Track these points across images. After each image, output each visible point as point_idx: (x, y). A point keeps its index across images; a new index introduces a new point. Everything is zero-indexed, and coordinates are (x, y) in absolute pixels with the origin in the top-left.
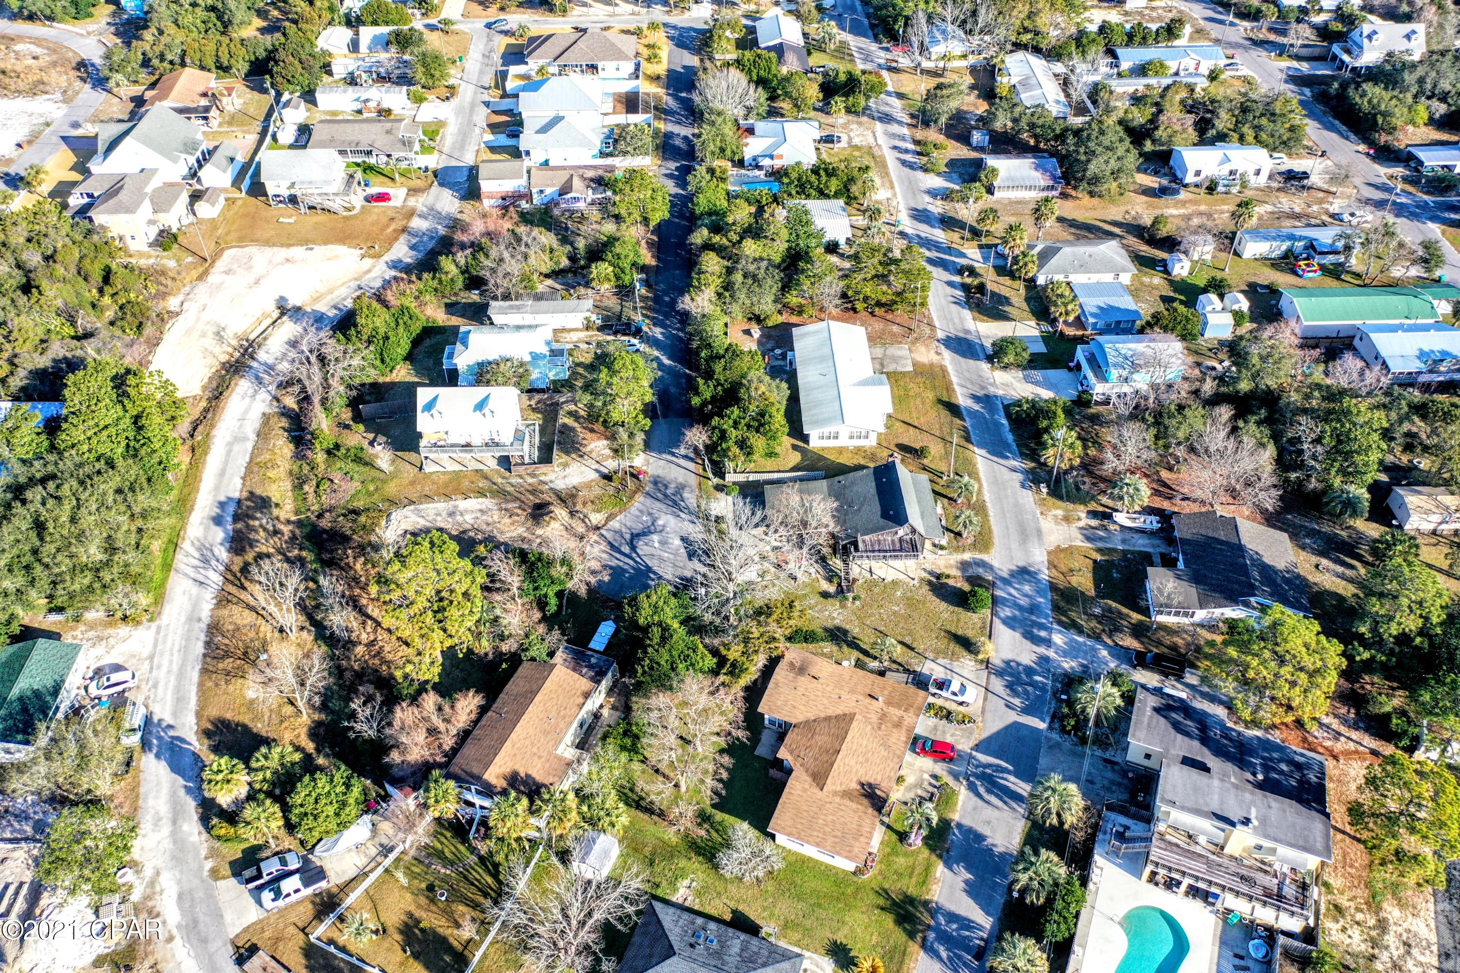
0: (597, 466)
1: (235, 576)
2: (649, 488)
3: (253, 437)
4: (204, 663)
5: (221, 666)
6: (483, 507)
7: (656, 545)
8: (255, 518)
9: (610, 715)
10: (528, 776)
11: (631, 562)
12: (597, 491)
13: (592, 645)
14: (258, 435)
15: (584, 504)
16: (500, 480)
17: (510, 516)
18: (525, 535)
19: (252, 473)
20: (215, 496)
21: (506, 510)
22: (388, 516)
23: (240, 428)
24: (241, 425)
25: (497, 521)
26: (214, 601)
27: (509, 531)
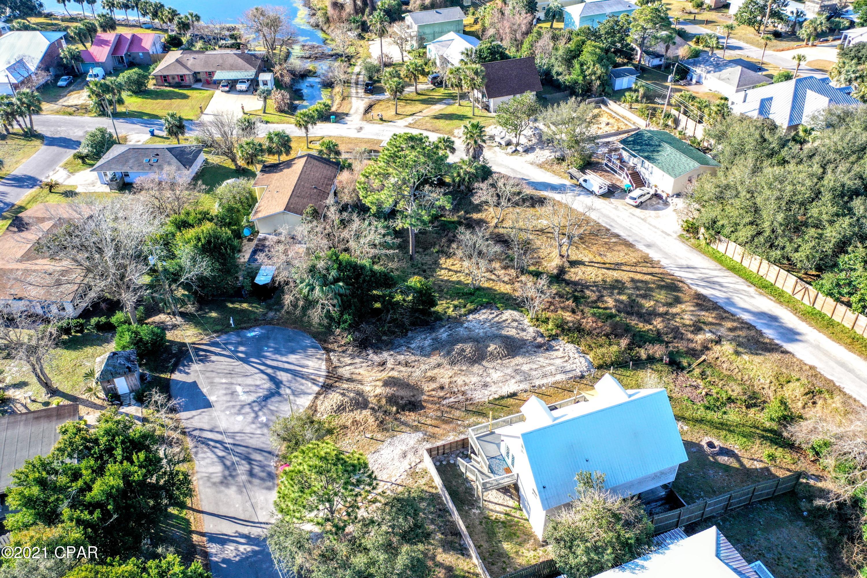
1: (669, 279)
4: (601, 226)
10: (281, 171)
15: (355, 422)
17: (442, 388)
18: (409, 370)
19: (814, 376)
20: (807, 340)
21: (454, 394)
22: (590, 362)
25: (455, 379)
26: (655, 259)
27: (432, 369)
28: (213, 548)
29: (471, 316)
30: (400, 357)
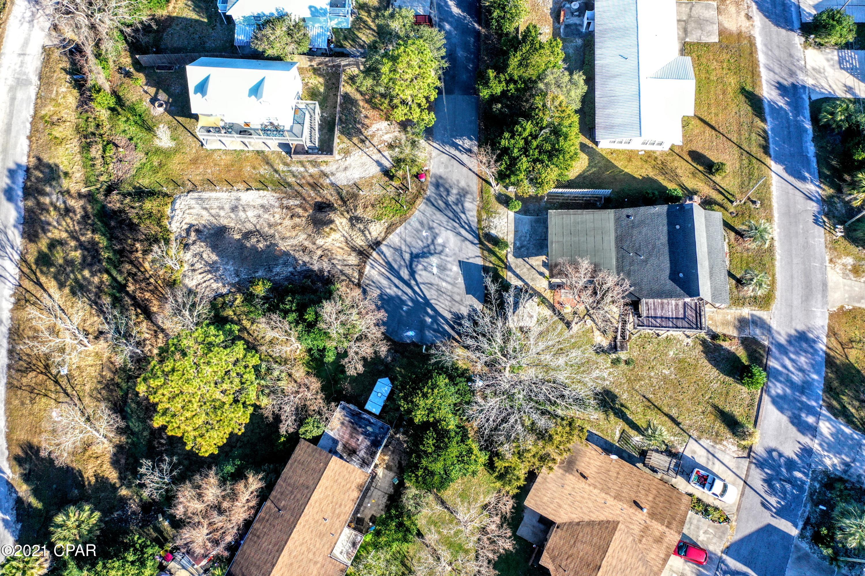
0: (377, 156)
1: (30, 269)
2: (430, 191)
3: (35, 80)
4: (10, 376)
5: (24, 381)
6: (265, 202)
7: (435, 270)
8: (44, 194)
9: (385, 476)
11: (409, 292)
12: (378, 191)
13: (368, 407)
14: (40, 79)
15: (365, 207)
16: (281, 167)
17: (292, 217)
18: (306, 243)
19: (37, 131)
20: (4, 160)
21: (288, 208)
22: (173, 203)
23: (21, 66)
24: (22, 62)
25: (279, 221)
26: (13, 300)
27: (290, 237)
29: (225, 291)
30: (306, 259)
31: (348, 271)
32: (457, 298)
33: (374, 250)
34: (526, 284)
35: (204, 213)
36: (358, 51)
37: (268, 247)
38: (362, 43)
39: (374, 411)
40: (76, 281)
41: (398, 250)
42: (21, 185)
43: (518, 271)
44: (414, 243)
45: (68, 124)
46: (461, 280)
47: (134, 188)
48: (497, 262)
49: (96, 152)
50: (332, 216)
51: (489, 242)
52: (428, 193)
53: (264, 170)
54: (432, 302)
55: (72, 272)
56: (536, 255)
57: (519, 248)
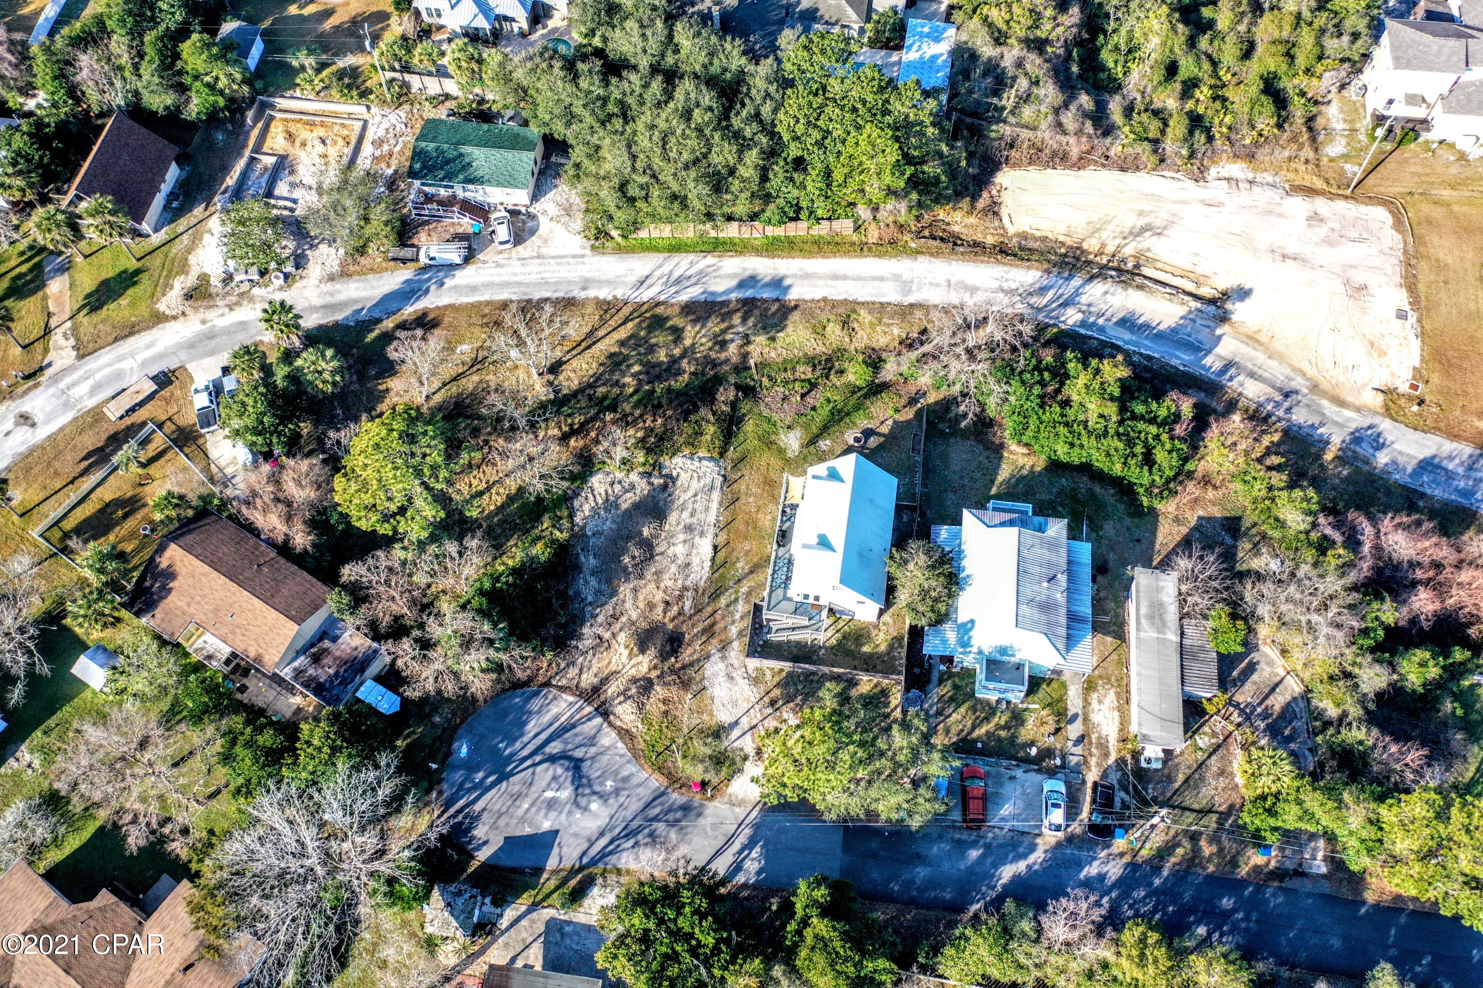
0: (745, 723)
1: (646, 312)
2: (676, 797)
3: (912, 299)
4: (519, 302)
6: (694, 568)
7: (549, 794)
8: (744, 320)
9: (289, 706)
10: (170, 590)
11: (525, 753)
12: (689, 720)
13: (370, 684)
14: (912, 305)
15: (665, 701)
16: (744, 590)
17: (667, 603)
18: (624, 619)
19: (834, 306)
20: (795, 276)
21: (681, 597)
22: (712, 459)
23: (931, 284)
24: (938, 285)
25: (662, 585)
26: (609, 298)
27: (636, 598)
28: (740, 879)
29: (578, 519)
30: (600, 619)
31: (572, 672)
32: (502, 822)
33: (596, 709)
34: (503, 933)
35: (690, 494)
36: (931, 706)
37: (625, 569)
38: (947, 712)
39: (362, 689)
40: (626, 358)
41: (592, 741)
42: (758, 296)
43: (524, 922)
44: (597, 765)
45: (847, 339)
46: (528, 830)
47: (744, 415)
48: (546, 890)
49: (804, 371)
50: (652, 652)
51: (580, 882)
52: (675, 796)
53: (742, 566)
54: (504, 784)
55: (639, 354)
56: (545, 957)
57: (561, 930)
